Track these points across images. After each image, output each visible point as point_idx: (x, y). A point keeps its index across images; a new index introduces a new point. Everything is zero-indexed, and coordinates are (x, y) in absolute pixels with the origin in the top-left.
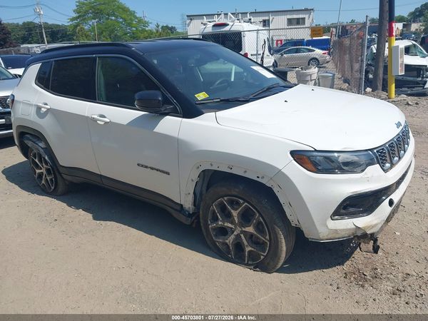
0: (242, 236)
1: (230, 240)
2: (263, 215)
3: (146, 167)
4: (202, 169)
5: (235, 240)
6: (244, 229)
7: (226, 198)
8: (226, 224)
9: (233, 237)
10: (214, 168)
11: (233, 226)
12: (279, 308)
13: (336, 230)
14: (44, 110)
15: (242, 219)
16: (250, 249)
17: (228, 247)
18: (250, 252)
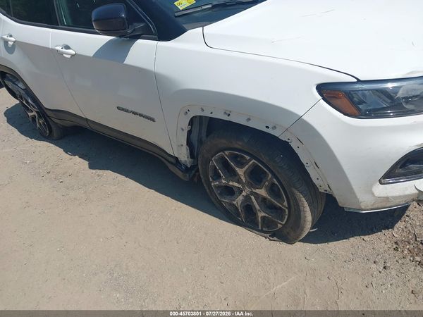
0: (252, 197)
1: (239, 201)
2: (278, 176)
3: (127, 111)
4: (191, 115)
5: (243, 202)
6: (254, 191)
7: (227, 153)
8: (231, 183)
9: (241, 198)
10: (207, 114)
11: (240, 186)
12: (302, 301)
13: (387, 198)
14: (10, 43)
15: (250, 178)
16: (263, 214)
17: (237, 208)
18: (263, 218)
